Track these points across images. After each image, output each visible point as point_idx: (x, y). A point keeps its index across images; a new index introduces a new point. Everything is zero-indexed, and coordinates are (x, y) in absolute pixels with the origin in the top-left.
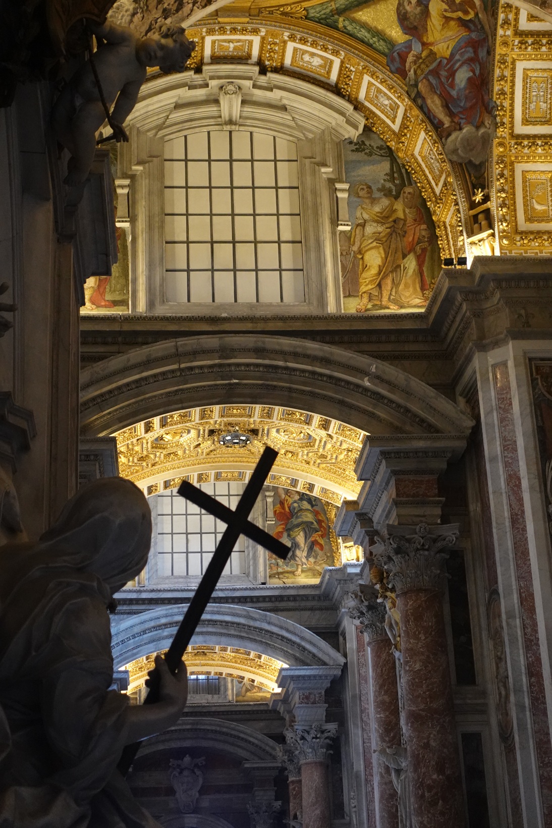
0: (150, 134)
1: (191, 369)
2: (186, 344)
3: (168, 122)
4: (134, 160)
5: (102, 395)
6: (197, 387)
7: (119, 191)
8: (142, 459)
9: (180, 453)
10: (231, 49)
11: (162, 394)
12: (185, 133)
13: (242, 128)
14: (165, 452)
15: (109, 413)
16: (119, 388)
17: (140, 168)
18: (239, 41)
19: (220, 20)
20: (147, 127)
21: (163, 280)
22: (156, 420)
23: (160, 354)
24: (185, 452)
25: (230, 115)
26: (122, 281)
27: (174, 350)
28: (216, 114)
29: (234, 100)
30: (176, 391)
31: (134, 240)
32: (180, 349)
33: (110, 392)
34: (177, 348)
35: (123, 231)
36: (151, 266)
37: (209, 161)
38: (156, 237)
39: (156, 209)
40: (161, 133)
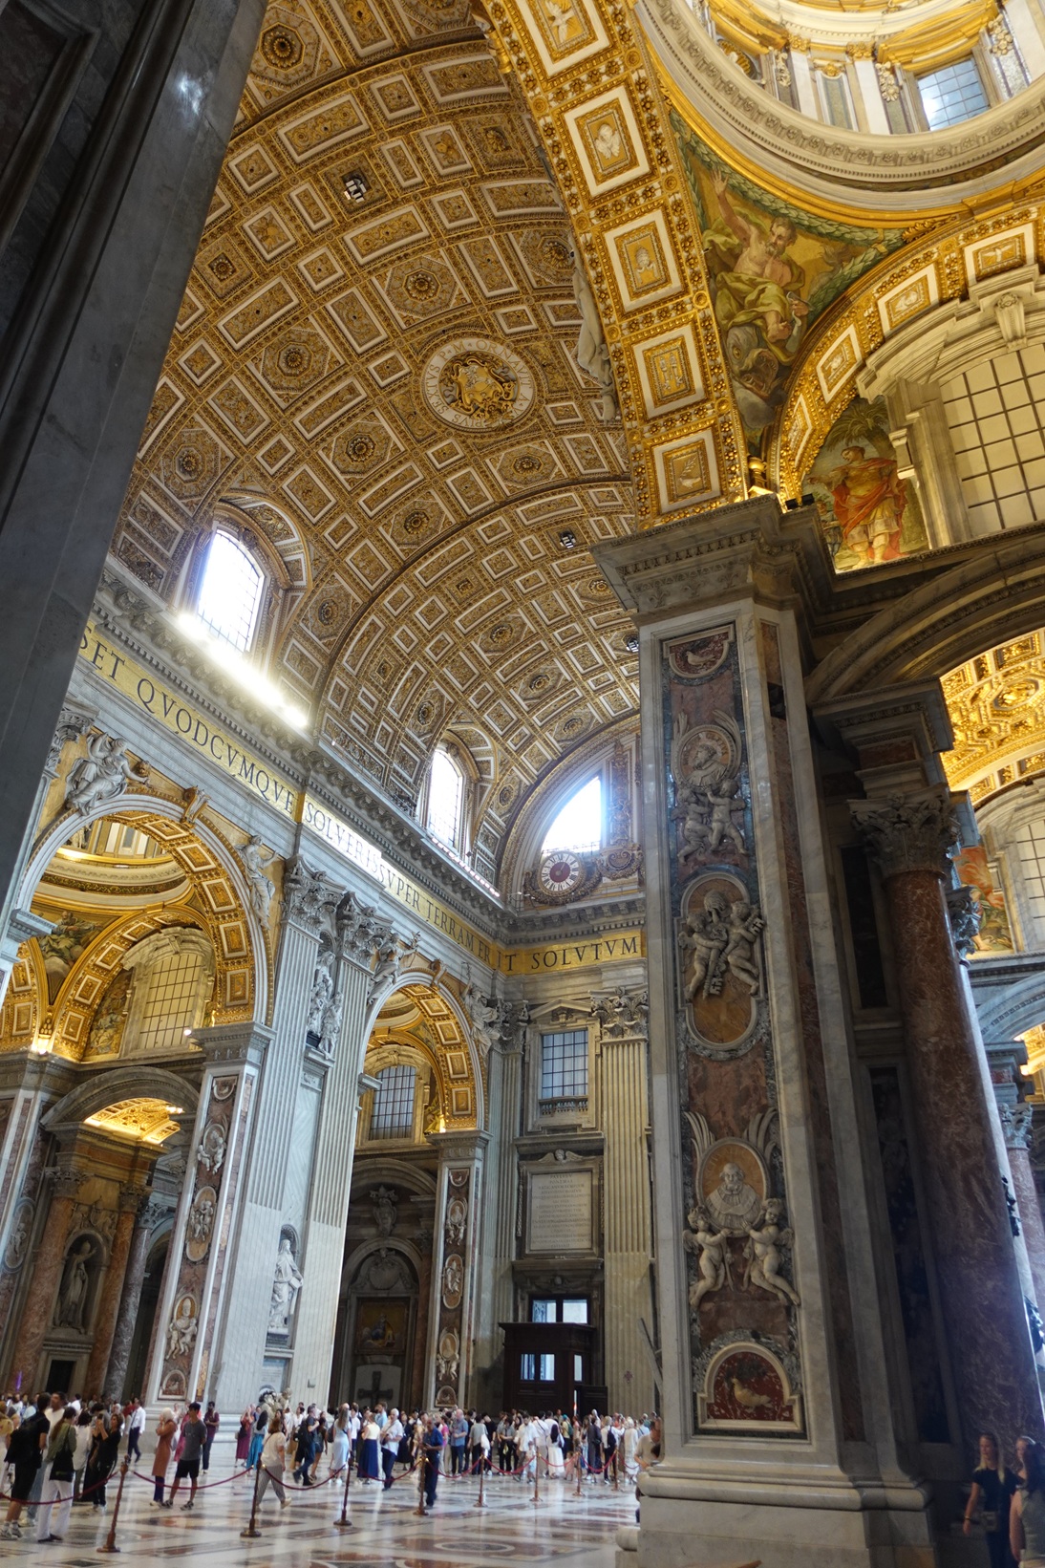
0: (921, 382)
1: (1022, 583)
2: (1008, 554)
3: (940, 363)
4: (907, 407)
5: (913, 638)
6: (1035, 605)
7: (896, 444)
8: (982, 733)
9: (1030, 721)
10: (999, 259)
11: (990, 623)
12: (962, 369)
13: (1032, 342)
14: (1010, 721)
15: (927, 658)
16: (933, 626)
17: (916, 415)
18: (1007, 242)
19: (977, 217)
20: (915, 377)
21: (966, 516)
22: (988, 656)
23: (978, 573)
24: (1036, 720)
25: (1014, 331)
26: (917, 529)
27: (994, 564)
28: (996, 337)
29: (1015, 312)
30: (1008, 615)
31: (923, 486)
32: (1002, 561)
33: (923, 632)
34: (997, 560)
35: (908, 482)
36: (948, 503)
37: (1005, 412)
38: (949, 475)
39: (943, 448)
40: (934, 377)
